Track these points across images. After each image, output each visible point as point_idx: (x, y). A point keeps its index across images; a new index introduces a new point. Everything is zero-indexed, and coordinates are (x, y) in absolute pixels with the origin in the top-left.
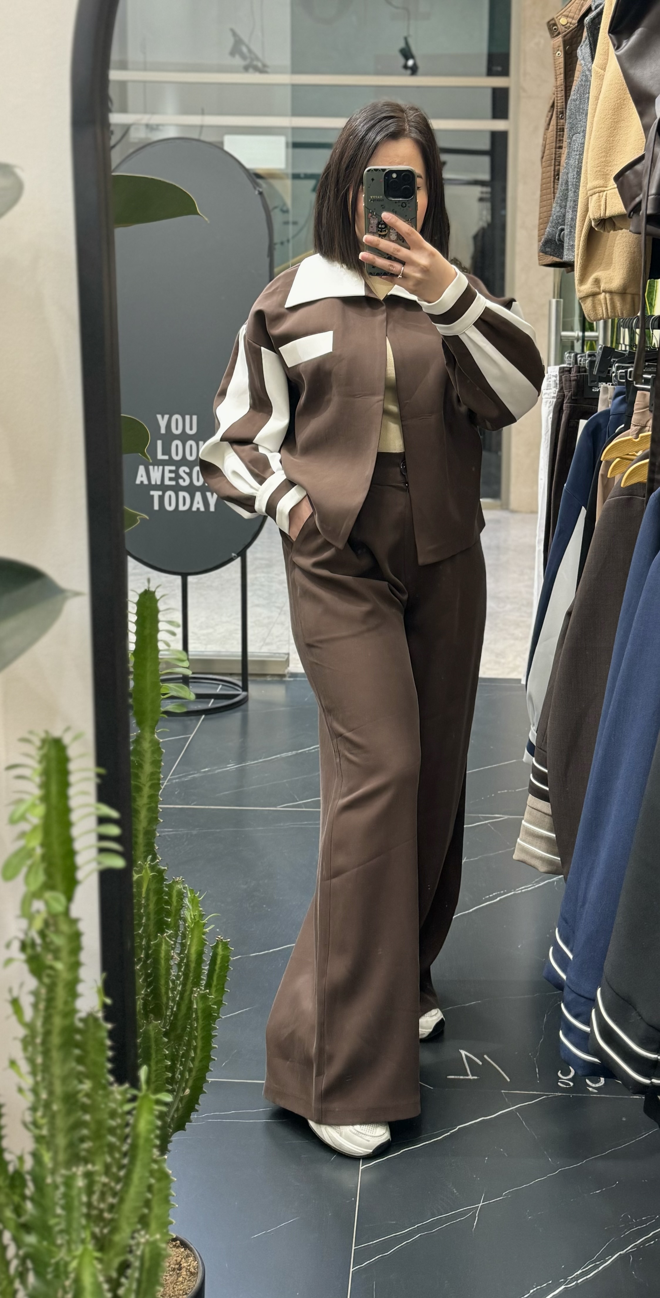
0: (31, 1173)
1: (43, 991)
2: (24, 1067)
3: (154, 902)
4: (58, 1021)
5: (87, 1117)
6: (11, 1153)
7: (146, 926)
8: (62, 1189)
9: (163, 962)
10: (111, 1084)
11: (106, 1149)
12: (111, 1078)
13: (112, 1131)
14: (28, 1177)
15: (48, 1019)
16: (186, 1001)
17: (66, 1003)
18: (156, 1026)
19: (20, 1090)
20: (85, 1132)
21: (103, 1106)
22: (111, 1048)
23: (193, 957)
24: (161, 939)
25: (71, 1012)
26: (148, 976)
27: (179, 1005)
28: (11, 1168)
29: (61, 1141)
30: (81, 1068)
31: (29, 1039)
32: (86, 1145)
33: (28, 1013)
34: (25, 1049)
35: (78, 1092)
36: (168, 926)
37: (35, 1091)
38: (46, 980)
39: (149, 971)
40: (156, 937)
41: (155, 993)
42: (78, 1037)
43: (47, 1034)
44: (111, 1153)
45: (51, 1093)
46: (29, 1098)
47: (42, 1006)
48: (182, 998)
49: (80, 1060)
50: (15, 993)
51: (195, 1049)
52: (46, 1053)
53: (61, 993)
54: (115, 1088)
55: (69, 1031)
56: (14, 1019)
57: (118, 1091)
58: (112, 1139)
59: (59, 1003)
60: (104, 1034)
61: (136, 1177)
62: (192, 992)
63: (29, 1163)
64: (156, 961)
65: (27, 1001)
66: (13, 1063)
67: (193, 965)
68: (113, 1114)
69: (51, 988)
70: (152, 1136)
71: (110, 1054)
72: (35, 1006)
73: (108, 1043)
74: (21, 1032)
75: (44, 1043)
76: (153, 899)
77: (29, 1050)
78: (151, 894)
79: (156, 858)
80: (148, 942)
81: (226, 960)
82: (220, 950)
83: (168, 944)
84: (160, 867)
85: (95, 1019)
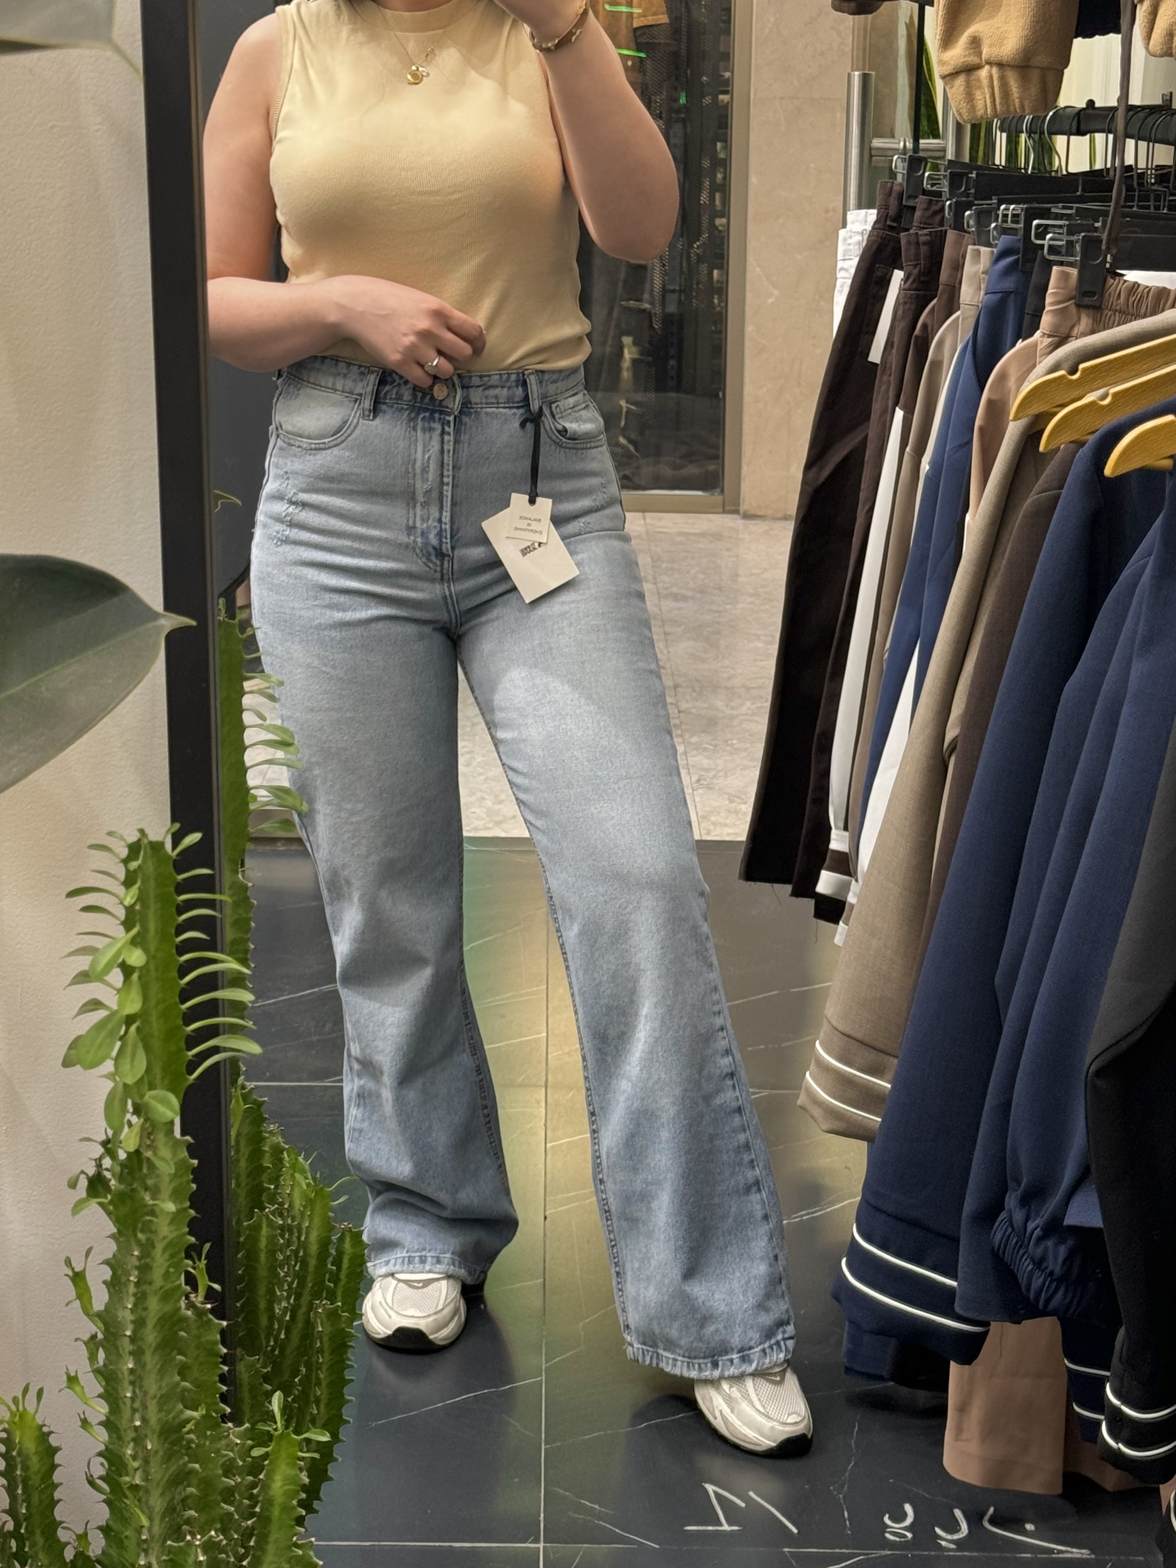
0: (102, 1559)
1: (136, 1252)
2: (93, 1386)
3: (246, 1156)
4: (154, 1307)
5: (195, 1467)
6: (68, 1529)
7: (236, 1196)
9: (263, 1257)
10: (224, 1419)
12: (227, 1409)
13: (228, 1495)
16: (300, 1324)
17: (168, 1276)
18: (252, 1365)
19: (85, 1423)
20: (191, 1491)
21: (213, 1455)
23: (314, 1248)
24: (260, 1217)
27: (289, 1327)
28: (69, 1553)
29: (157, 1503)
30: (185, 1385)
31: (101, 1336)
32: (191, 1513)
33: (100, 1298)
34: (93, 1357)
35: (183, 1424)
36: (268, 1196)
37: (111, 1424)
38: (140, 1236)
39: (240, 1272)
40: (251, 1215)
41: (249, 1311)
42: (182, 1333)
43: (139, 1323)
45: (144, 1420)
46: (102, 1435)
48: (293, 1318)
49: (184, 1372)
50: (78, 1265)
51: (318, 1401)
52: (137, 1354)
54: (230, 1425)
55: (173, 1322)
56: (76, 1307)
57: (234, 1433)
58: (228, 1508)
59: (157, 1276)
60: (215, 1337)
62: (311, 1307)
64: (251, 1255)
65: (98, 1276)
66: (72, 1380)
67: (313, 1262)
68: (229, 1470)
69: (147, 1249)
70: (293, 1503)
71: (226, 1368)
72: (115, 1285)
73: (221, 1350)
74: (89, 1328)
75: (135, 1338)
76: (245, 1151)
77: (101, 1355)
78: (243, 1143)
79: (246, 1086)
80: (238, 1222)
81: (358, 1262)
82: (347, 1246)
83: (272, 1225)
84: (254, 1096)
85: (201, 1313)
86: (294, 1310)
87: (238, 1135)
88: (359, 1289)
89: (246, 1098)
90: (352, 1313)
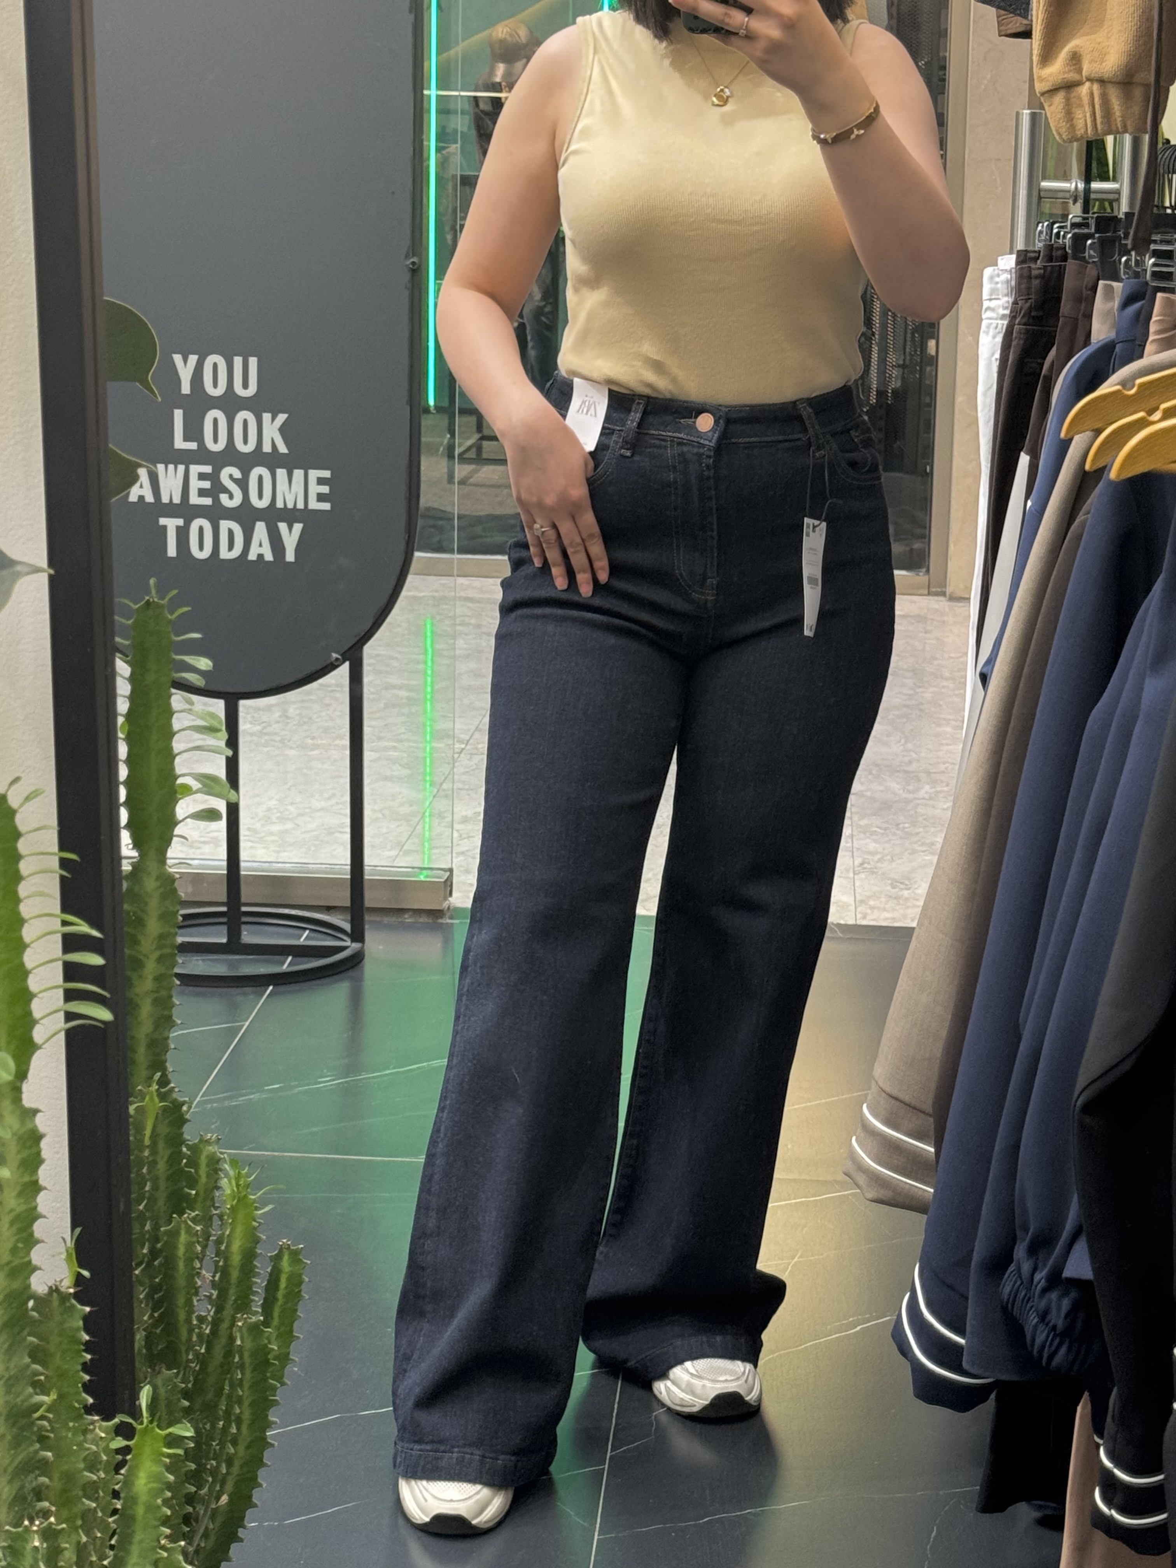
3: (166, 1158)
5: (48, 1457)
7: (152, 1200)
9: (181, 1265)
10: (87, 1410)
12: (90, 1401)
13: (90, 1490)
16: (221, 1338)
17: (16, 1250)
20: (46, 1481)
21: (73, 1446)
23: (236, 1259)
24: (179, 1224)
25: (24, 1269)
26: (154, 1289)
27: (209, 1343)
32: (47, 1506)
35: (33, 1408)
36: (191, 1203)
39: (157, 1280)
40: (170, 1220)
41: (168, 1322)
48: (214, 1332)
49: (36, 1355)
54: (94, 1418)
55: (19, 1297)
57: (101, 1428)
60: (77, 1323)
62: (233, 1321)
64: (170, 1264)
67: (235, 1274)
68: (92, 1465)
70: (159, 1501)
71: (87, 1357)
73: (84, 1337)
76: (164, 1153)
78: (161, 1144)
79: (169, 1082)
80: (156, 1227)
81: (296, 1281)
82: (285, 1263)
83: (189, 1229)
84: (174, 1095)
85: (64, 1298)
86: (216, 1323)
87: (154, 1136)
88: (296, 1310)
89: (163, 1097)
90: (287, 1336)
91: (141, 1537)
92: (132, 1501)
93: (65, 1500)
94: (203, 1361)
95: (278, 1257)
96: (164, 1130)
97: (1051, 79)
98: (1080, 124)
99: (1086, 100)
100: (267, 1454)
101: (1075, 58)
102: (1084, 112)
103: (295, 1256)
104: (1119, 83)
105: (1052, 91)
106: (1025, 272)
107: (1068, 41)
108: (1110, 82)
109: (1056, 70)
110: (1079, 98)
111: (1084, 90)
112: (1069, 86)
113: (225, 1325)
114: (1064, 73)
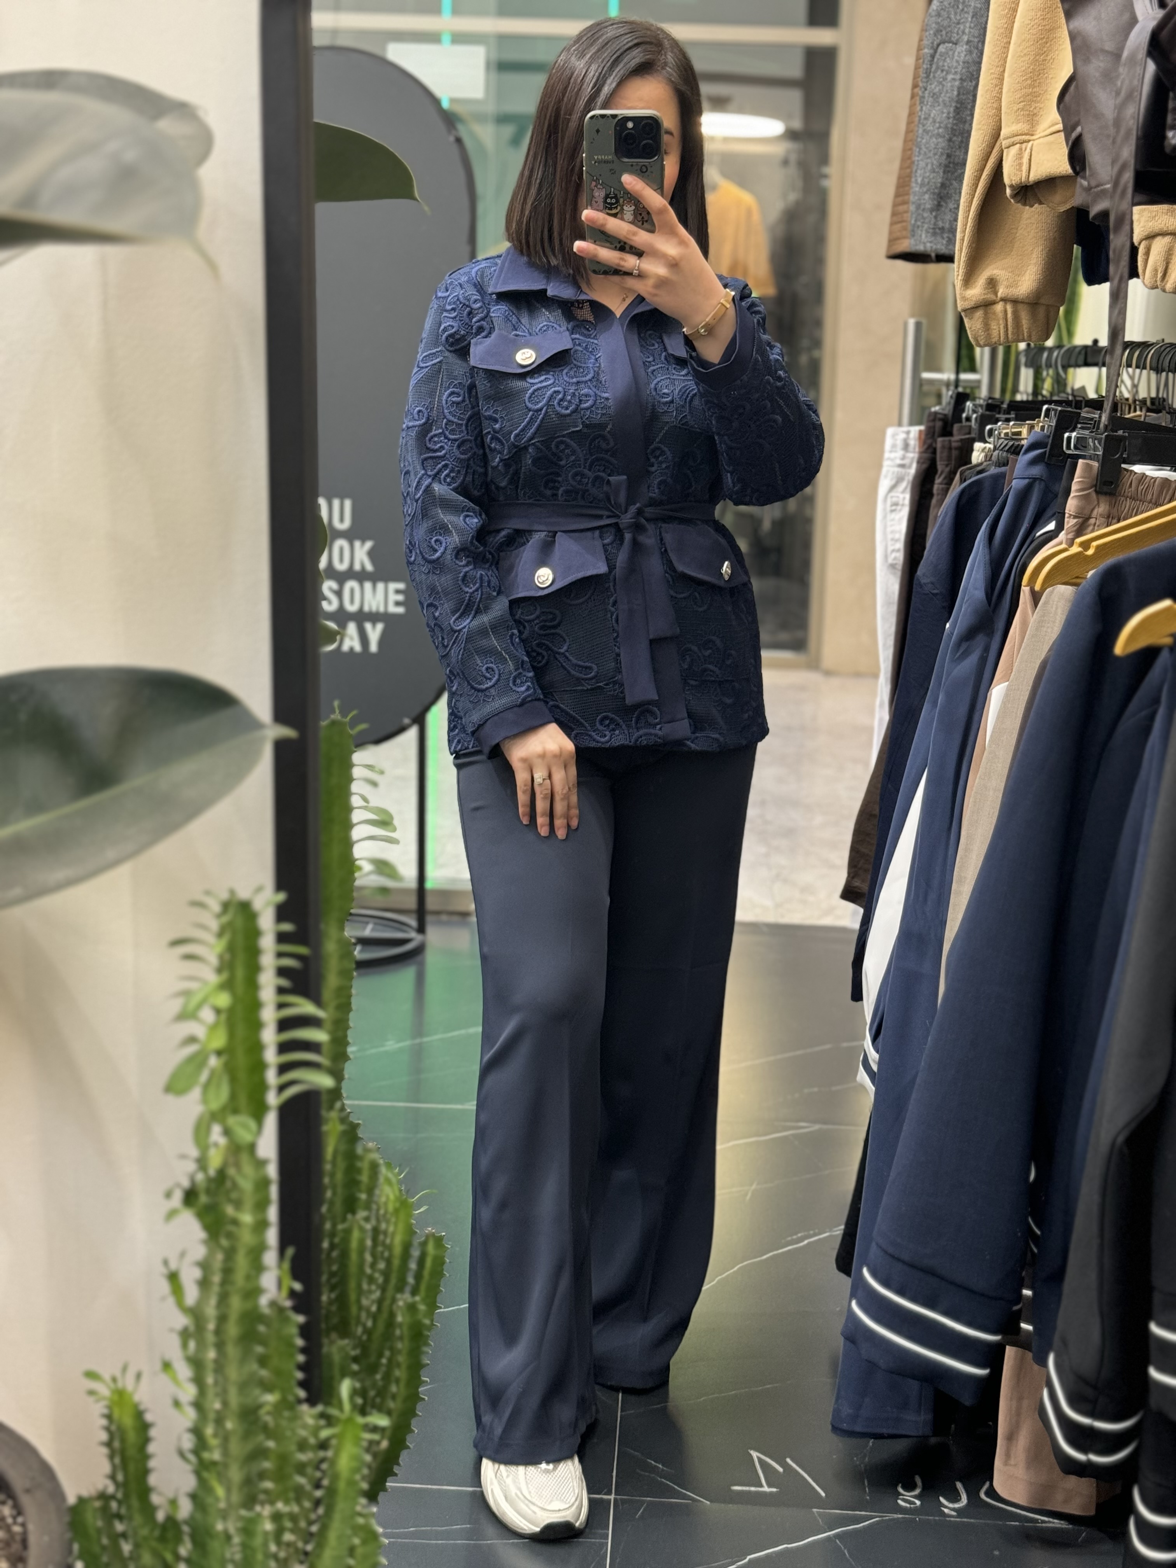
0: (189, 1522)
1: (220, 1257)
2: (184, 1371)
3: (342, 1171)
4: (236, 1304)
5: (271, 1444)
6: (160, 1494)
7: (332, 1203)
8: (236, 1540)
9: (354, 1256)
10: (300, 1401)
11: (292, 1495)
12: (302, 1394)
13: (301, 1468)
14: (186, 1529)
15: (223, 1298)
16: (385, 1315)
17: (248, 1278)
18: (342, 1349)
19: (177, 1404)
20: (267, 1465)
21: (288, 1433)
22: (303, 1351)
23: (398, 1250)
24: (352, 1222)
25: (254, 1292)
27: (375, 1317)
28: (160, 1516)
29: (236, 1474)
30: (264, 1373)
31: (192, 1328)
32: (268, 1485)
33: (191, 1295)
34: (185, 1345)
35: (260, 1406)
37: (198, 1405)
38: (224, 1242)
40: (344, 1220)
41: (342, 1301)
42: (262, 1328)
43: (222, 1319)
44: (298, 1500)
45: (225, 1404)
46: (191, 1414)
47: (217, 1279)
48: (379, 1309)
49: (263, 1361)
50: (173, 1266)
51: (397, 1381)
52: (220, 1346)
53: (242, 1262)
54: (305, 1407)
55: (252, 1317)
56: (171, 1301)
57: (308, 1414)
58: (301, 1480)
59: (239, 1277)
60: (294, 1331)
61: (332, 1536)
62: (394, 1300)
63: (185, 1509)
64: (345, 1254)
65: (190, 1276)
66: (167, 1366)
67: (396, 1262)
68: (302, 1446)
69: (230, 1254)
70: (358, 1477)
71: (301, 1358)
72: (204, 1283)
73: (300, 1342)
74: (182, 1321)
75: (218, 1332)
76: (341, 1165)
77: (192, 1345)
78: (338, 1159)
79: (346, 1110)
80: (334, 1225)
81: (439, 1262)
82: (431, 1248)
83: (362, 1229)
84: (351, 1119)
85: (281, 1310)
86: (380, 1302)
87: (334, 1151)
88: (439, 1286)
89: (343, 1120)
90: (432, 1306)
91: (341, 1506)
92: (335, 1477)
93: (280, 1476)
94: (368, 1332)
95: (424, 1244)
96: (343, 1147)
97: (974, 299)
98: (995, 333)
99: (1001, 315)
100: (419, 1406)
101: (992, 283)
102: (999, 324)
103: (439, 1241)
104: (1028, 303)
105: (975, 308)
106: (947, 443)
107: (987, 270)
108: (1022, 302)
109: (976, 292)
110: (994, 313)
111: (999, 307)
112: (986, 305)
113: (387, 1303)
114: (984, 294)
